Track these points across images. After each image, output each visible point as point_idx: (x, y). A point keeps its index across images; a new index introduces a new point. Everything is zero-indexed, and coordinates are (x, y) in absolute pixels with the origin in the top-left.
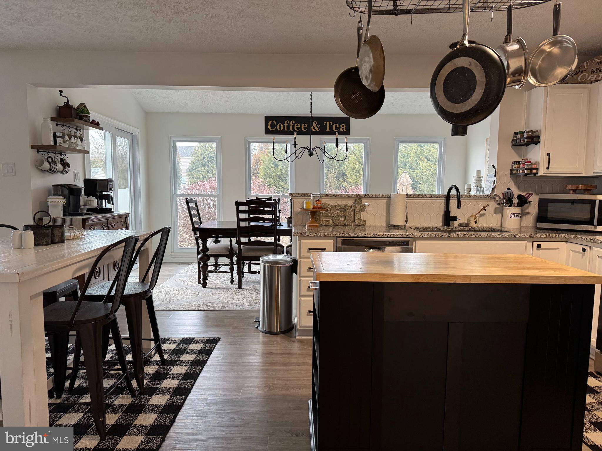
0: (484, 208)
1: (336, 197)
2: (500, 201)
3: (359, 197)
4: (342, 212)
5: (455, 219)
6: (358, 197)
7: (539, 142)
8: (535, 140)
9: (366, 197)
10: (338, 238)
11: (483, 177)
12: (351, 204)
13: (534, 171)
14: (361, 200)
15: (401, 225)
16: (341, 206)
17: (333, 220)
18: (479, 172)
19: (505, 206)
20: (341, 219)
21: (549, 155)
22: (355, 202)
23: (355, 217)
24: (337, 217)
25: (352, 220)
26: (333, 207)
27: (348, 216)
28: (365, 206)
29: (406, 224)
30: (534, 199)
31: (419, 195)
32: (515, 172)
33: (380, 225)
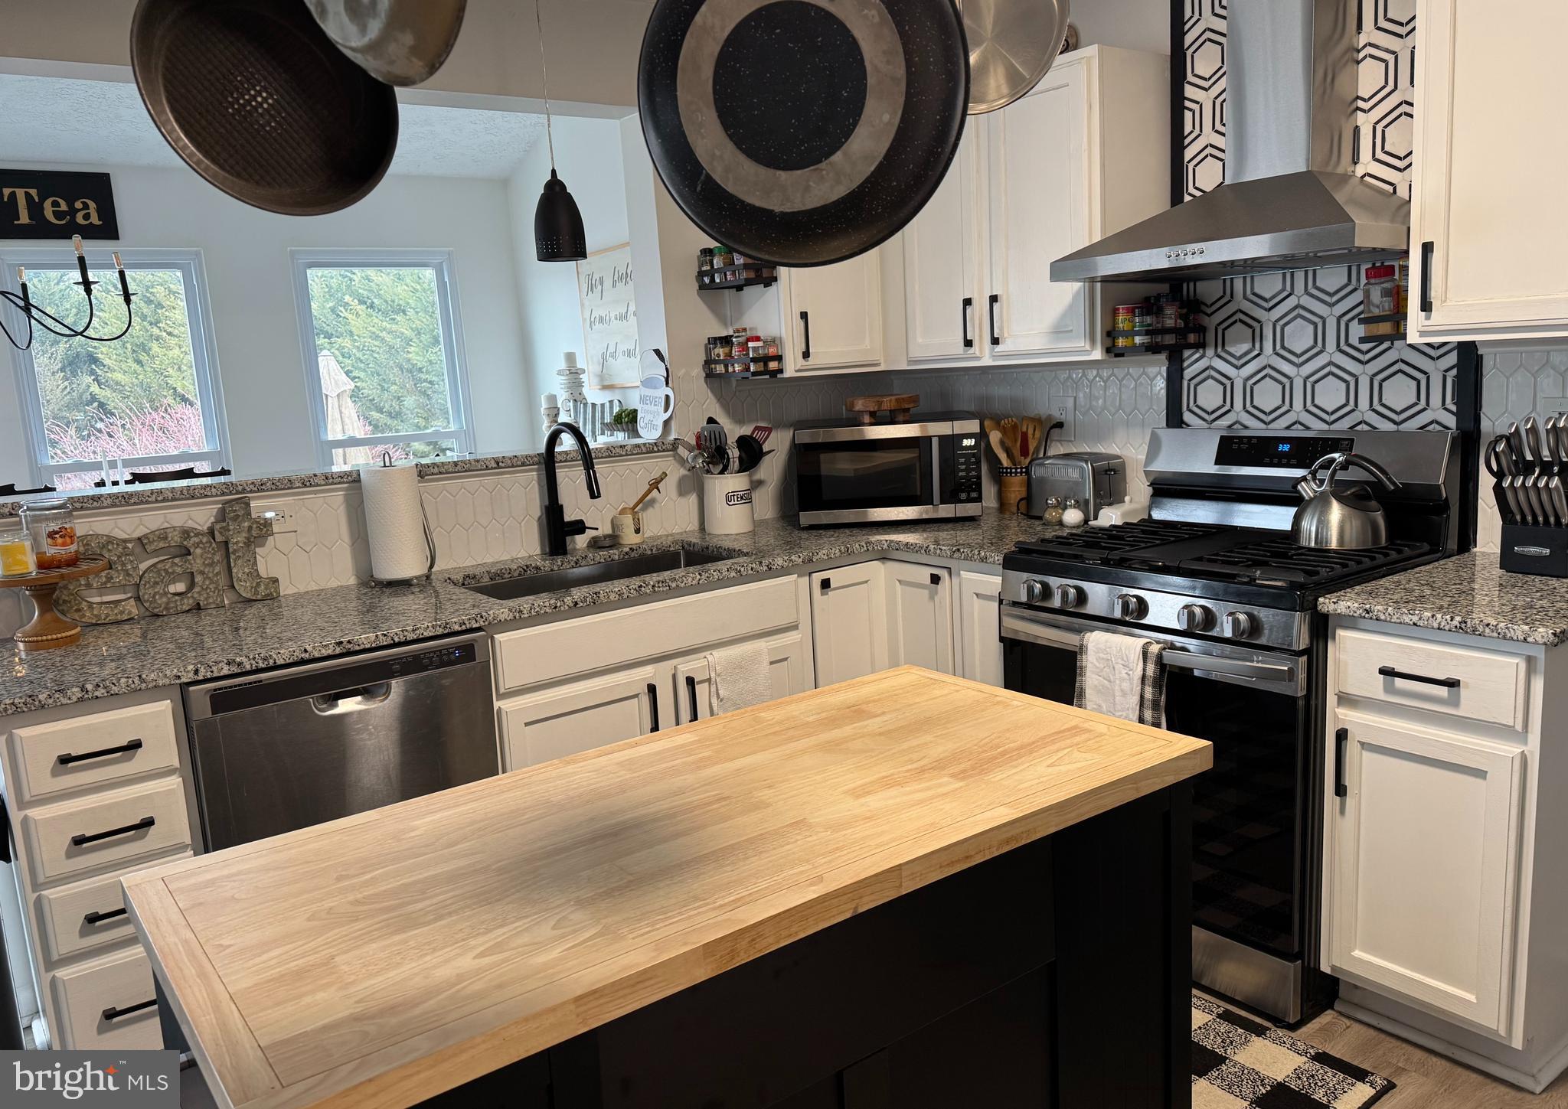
0: (655, 485)
1: (135, 504)
2: (695, 457)
3: (238, 493)
4: (177, 560)
5: (579, 527)
6: (231, 493)
7: (775, 279)
8: (765, 273)
9: (263, 491)
10: (191, 688)
11: (584, 371)
12: (208, 524)
13: (773, 365)
14: (248, 505)
15: (416, 577)
16: (166, 538)
17: (138, 598)
18: (570, 357)
19: (708, 472)
20: (172, 589)
21: (804, 316)
22: (222, 516)
23: (234, 570)
24: (156, 583)
25: (223, 581)
26: (130, 545)
27: (202, 573)
28: (267, 524)
29: (431, 566)
30: (778, 445)
31: (456, 464)
32: (720, 369)
33: (334, 583)
